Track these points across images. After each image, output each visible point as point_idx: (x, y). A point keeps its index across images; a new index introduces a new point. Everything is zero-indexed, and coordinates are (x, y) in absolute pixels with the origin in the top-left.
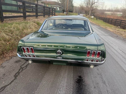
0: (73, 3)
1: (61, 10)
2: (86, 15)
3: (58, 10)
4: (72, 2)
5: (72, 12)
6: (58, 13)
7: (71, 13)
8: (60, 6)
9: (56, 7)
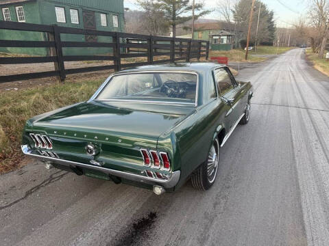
0: (273, 20)
1: (237, 40)
2: (314, 50)
3: (225, 42)
4: (271, 18)
5: (270, 44)
6: (224, 52)
7: (265, 48)
8: (229, 33)
9: (219, 36)
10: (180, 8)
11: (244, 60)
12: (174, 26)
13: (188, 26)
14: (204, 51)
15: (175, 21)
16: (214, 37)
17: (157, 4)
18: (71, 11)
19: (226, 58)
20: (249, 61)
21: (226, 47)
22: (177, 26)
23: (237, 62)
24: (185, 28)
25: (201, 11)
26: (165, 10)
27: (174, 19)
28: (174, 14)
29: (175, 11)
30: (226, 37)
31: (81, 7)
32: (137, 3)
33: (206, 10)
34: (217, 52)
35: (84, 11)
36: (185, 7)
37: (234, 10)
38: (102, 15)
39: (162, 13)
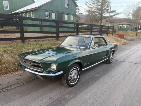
9: (122, 24)
10: (104, 12)
11: (135, 36)
12: (101, 20)
13: (107, 20)
14: (111, 31)
15: (102, 18)
16: (120, 25)
17: (94, 11)
18: (52, 13)
19: (124, 35)
20: (138, 37)
21: (126, 30)
22: (102, 20)
23: (131, 37)
24: (107, 21)
25: (115, 13)
26: (97, 14)
27: (101, 17)
28: (102, 15)
29: (102, 14)
30: (126, 25)
31: (57, 12)
32: (85, 11)
33: (117, 13)
34: (121, 32)
35: (58, 13)
36: (107, 12)
37: (133, 13)
38: (66, 15)
39: (96, 15)
